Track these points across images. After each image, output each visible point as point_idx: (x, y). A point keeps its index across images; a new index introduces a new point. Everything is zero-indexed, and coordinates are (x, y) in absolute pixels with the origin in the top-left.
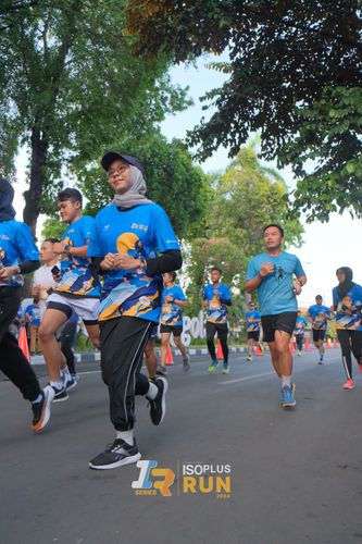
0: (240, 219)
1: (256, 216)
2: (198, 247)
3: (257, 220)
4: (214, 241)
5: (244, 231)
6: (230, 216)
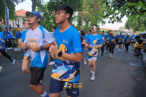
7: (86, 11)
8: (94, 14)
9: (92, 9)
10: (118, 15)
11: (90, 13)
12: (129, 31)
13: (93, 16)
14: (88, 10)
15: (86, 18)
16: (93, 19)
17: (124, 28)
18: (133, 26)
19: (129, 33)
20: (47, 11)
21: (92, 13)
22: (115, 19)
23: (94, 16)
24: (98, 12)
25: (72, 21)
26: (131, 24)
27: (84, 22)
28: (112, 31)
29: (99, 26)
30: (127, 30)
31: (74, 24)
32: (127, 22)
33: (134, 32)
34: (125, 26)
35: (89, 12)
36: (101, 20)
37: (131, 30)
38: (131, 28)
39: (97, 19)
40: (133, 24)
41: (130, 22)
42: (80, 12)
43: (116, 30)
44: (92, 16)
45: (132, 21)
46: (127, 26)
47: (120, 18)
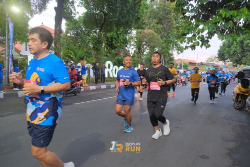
0: (160, 19)
1: (168, 19)
2: (139, 34)
3: (168, 20)
4: (146, 31)
5: (162, 26)
6: (155, 18)
7: (150, 28)
8: (164, 34)
9: (160, 26)
10: (203, 34)
11: (157, 32)
12: (225, 64)
13: (162, 38)
14: (153, 26)
15: (150, 41)
16: (163, 43)
17: (217, 59)
18: (231, 56)
19: (225, 68)
20: (84, 29)
21: (161, 33)
22: (197, 41)
23: (164, 37)
24: (170, 31)
25: (126, 46)
26: (228, 52)
27: (146, 48)
28: (196, 63)
29: (172, 55)
30: (221, 63)
31: (129, 51)
32: (221, 49)
33: (234, 66)
34: (217, 56)
35: (155, 31)
36: (176, 44)
37: (229, 63)
38: (229, 60)
39: (168, 43)
40: (231, 52)
41: (227, 49)
42: (139, 30)
43: (201, 63)
44: (159, 37)
45: (229, 47)
46: (222, 56)
47: (206, 39)
